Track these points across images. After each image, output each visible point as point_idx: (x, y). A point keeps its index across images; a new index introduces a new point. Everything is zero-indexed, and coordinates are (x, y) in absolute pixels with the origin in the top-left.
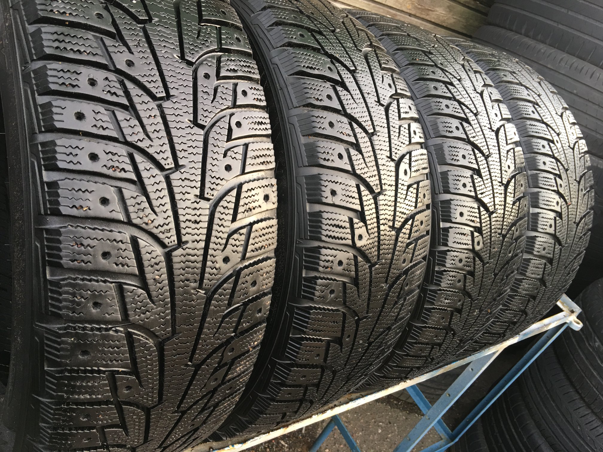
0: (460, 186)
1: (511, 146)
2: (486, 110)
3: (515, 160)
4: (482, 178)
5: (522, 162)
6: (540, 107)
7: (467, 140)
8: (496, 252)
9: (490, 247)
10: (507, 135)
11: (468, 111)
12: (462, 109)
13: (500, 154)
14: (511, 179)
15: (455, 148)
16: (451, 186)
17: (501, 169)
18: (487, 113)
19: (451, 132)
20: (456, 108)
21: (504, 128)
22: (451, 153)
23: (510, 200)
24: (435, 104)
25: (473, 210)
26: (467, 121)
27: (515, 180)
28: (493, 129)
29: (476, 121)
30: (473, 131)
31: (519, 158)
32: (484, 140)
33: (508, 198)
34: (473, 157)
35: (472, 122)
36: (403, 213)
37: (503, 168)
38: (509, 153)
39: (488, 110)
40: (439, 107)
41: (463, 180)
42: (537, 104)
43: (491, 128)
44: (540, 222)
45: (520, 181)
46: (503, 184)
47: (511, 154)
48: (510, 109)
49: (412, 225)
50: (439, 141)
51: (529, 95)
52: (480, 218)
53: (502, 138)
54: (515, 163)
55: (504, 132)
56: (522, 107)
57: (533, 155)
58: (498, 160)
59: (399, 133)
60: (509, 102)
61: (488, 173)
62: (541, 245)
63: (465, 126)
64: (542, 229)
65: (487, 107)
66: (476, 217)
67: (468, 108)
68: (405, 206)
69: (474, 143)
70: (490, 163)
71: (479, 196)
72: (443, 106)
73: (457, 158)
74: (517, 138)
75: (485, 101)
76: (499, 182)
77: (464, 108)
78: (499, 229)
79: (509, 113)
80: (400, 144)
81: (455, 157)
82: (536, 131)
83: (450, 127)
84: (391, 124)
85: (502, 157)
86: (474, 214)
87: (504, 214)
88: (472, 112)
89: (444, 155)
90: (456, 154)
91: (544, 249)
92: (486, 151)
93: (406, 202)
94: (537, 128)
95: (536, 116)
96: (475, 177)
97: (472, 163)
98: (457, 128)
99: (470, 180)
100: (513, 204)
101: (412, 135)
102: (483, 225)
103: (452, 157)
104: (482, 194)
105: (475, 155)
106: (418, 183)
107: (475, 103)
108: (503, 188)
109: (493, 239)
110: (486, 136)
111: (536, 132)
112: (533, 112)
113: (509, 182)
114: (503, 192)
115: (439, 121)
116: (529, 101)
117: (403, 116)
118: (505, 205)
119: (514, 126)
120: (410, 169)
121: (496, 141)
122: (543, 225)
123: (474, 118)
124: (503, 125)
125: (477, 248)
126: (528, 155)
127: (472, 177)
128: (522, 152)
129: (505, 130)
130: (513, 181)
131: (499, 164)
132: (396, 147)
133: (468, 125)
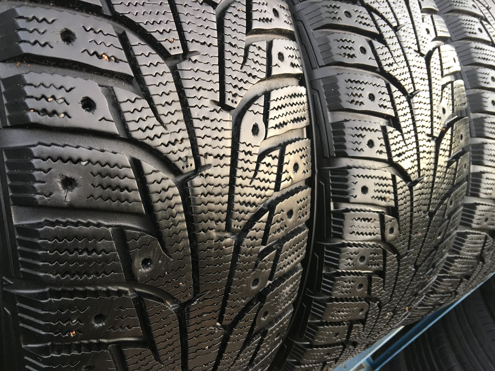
0: (364, 145)
1: (448, 79)
2: (413, 23)
3: (453, 99)
4: (401, 131)
5: (463, 102)
6: (489, 23)
7: (379, 70)
8: (419, 238)
9: (411, 232)
10: (443, 62)
11: (383, 23)
12: (373, 19)
13: (430, 91)
14: (447, 129)
15: (356, 82)
16: (349, 145)
17: (432, 116)
18: (414, 28)
19: (353, 56)
20: (362, 18)
21: (439, 51)
22: (350, 91)
23: (442, 161)
24: (327, 9)
25: (384, 182)
26: (380, 38)
27: (452, 129)
28: (422, 52)
29: (395, 40)
30: (389, 55)
31: (459, 96)
32: (406, 69)
33: (440, 158)
34: (388, 98)
35: (389, 41)
36: (248, 204)
37: (435, 113)
38: (446, 89)
39: (416, 24)
40: (333, 15)
41: (369, 136)
42: (486, 20)
43: (419, 51)
44: (483, 185)
45: (459, 131)
46: (433, 137)
47: (447, 90)
48: (449, 24)
49: (269, 222)
50: (331, 71)
51: (475, 7)
52: (395, 193)
53: (435, 66)
54: (453, 105)
55: (438, 57)
56: (465, 22)
57: (477, 90)
58: (428, 101)
59: (245, 57)
60: (448, 16)
61: (411, 121)
62: (483, 215)
63: (376, 47)
64: (486, 194)
65: (415, 19)
66: (389, 192)
67: (383, 18)
68: (253, 191)
69: (391, 75)
70: (416, 106)
71: (395, 159)
72: (341, 13)
73: (361, 100)
74: (457, 67)
75: (412, 9)
76: (428, 135)
77: (377, 17)
78: (425, 205)
79: (447, 30)
80: (246, 78)
81: (356, 99)
82: (484, 56)
83: (351, 48)
84: (227, 39)
85: (434, 96)
86: (385, 188)
87: (433, 182)
88: (389, 24)
89: (339, 94)
90: (359, 92)
91: (486, 220)
92: (409, 88)
93: (256, 183)
94: (485, 52)
95: (484, 36)
96: (390, 129)
97: (385, 107)
98: (363, 50)
99: (381, 135)
100: (448, 167)
101: (275, 60)
102: (400, 202)
103: (352, 98)
104: (399, 155)
105: (390, 93)
106: (282, 147)
107: (396, 11)
108: (433, 143)
109: (415, 220)
110: (411, 63)
111: (484, 59)
112: (480, 30)
113: (443, 134)
114: (433, 149)
115: (331, 38)
116: (475, 15)
117: (256, 25)
118: (435, 170)
119: (454, 49)
120: (266, 123)
121: (425, 71)
122: (487, 189)
123: (392, 34)
124: (438, 47)
125: (390, 236)
126: (472, 91)
127: (384, 129)
128: (464, 88)
129: (440, 55)
130: (449, 131)
131: (429, 107)
132: (235, 83)
133: (381, 45)
